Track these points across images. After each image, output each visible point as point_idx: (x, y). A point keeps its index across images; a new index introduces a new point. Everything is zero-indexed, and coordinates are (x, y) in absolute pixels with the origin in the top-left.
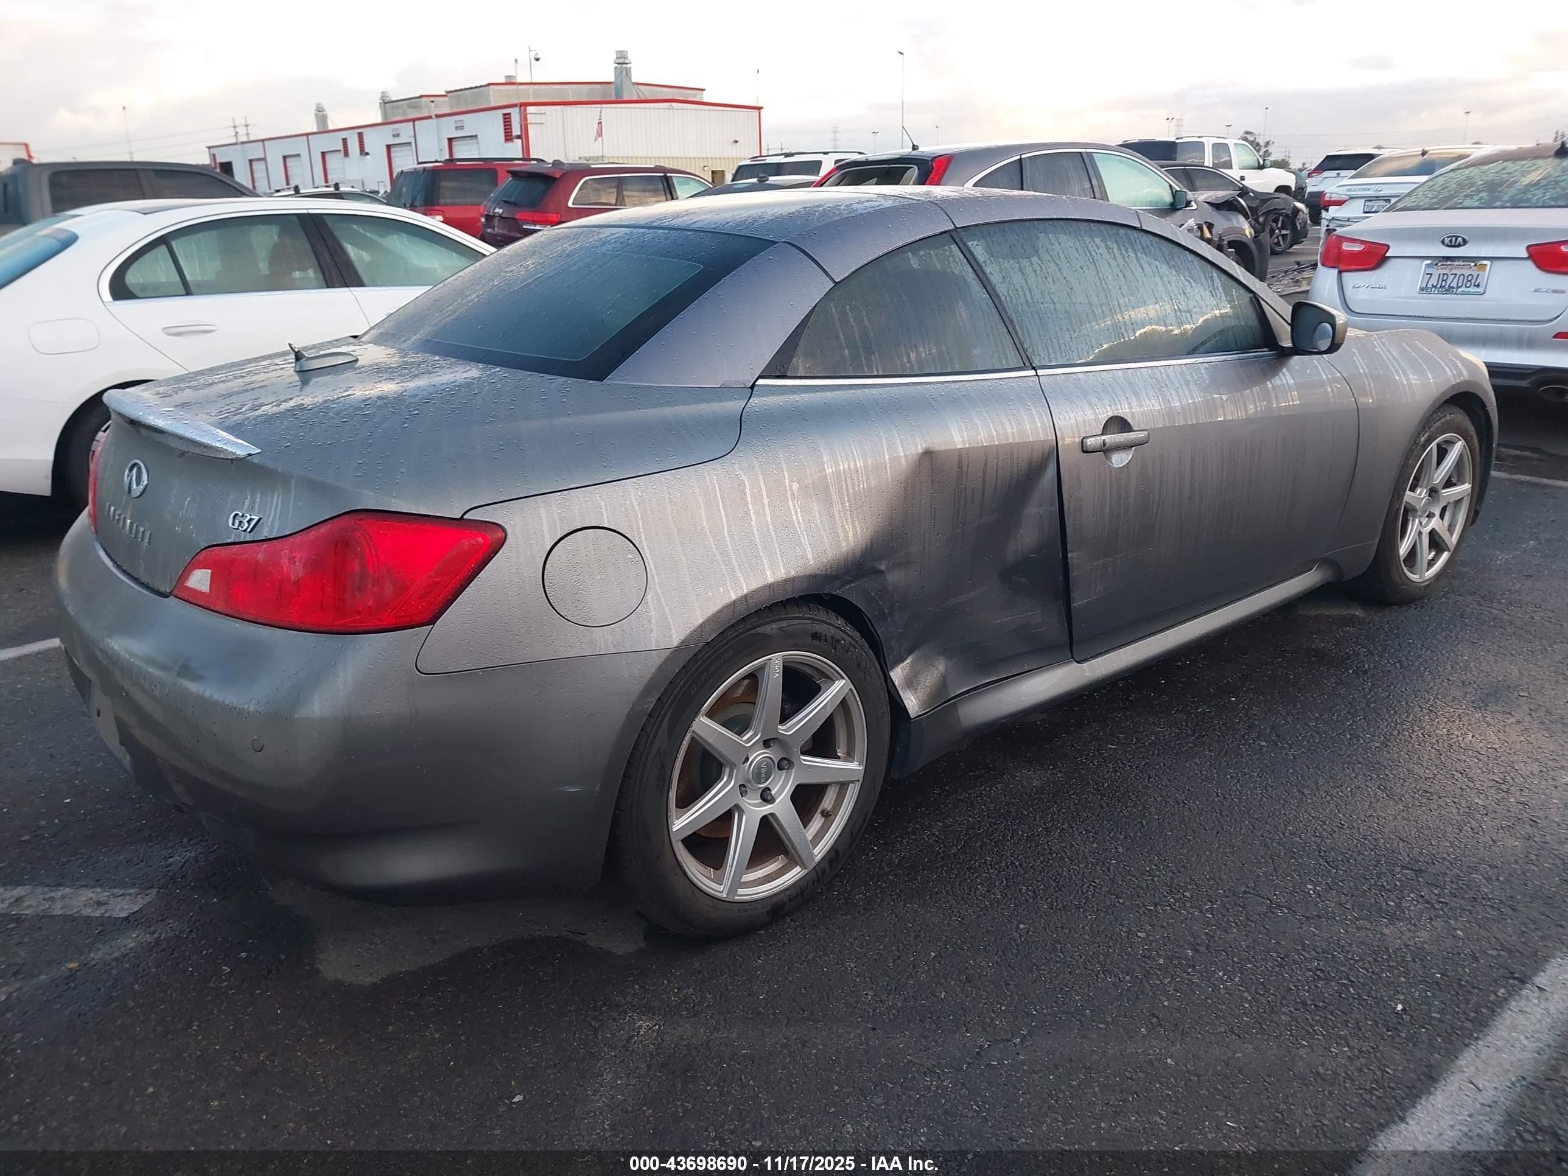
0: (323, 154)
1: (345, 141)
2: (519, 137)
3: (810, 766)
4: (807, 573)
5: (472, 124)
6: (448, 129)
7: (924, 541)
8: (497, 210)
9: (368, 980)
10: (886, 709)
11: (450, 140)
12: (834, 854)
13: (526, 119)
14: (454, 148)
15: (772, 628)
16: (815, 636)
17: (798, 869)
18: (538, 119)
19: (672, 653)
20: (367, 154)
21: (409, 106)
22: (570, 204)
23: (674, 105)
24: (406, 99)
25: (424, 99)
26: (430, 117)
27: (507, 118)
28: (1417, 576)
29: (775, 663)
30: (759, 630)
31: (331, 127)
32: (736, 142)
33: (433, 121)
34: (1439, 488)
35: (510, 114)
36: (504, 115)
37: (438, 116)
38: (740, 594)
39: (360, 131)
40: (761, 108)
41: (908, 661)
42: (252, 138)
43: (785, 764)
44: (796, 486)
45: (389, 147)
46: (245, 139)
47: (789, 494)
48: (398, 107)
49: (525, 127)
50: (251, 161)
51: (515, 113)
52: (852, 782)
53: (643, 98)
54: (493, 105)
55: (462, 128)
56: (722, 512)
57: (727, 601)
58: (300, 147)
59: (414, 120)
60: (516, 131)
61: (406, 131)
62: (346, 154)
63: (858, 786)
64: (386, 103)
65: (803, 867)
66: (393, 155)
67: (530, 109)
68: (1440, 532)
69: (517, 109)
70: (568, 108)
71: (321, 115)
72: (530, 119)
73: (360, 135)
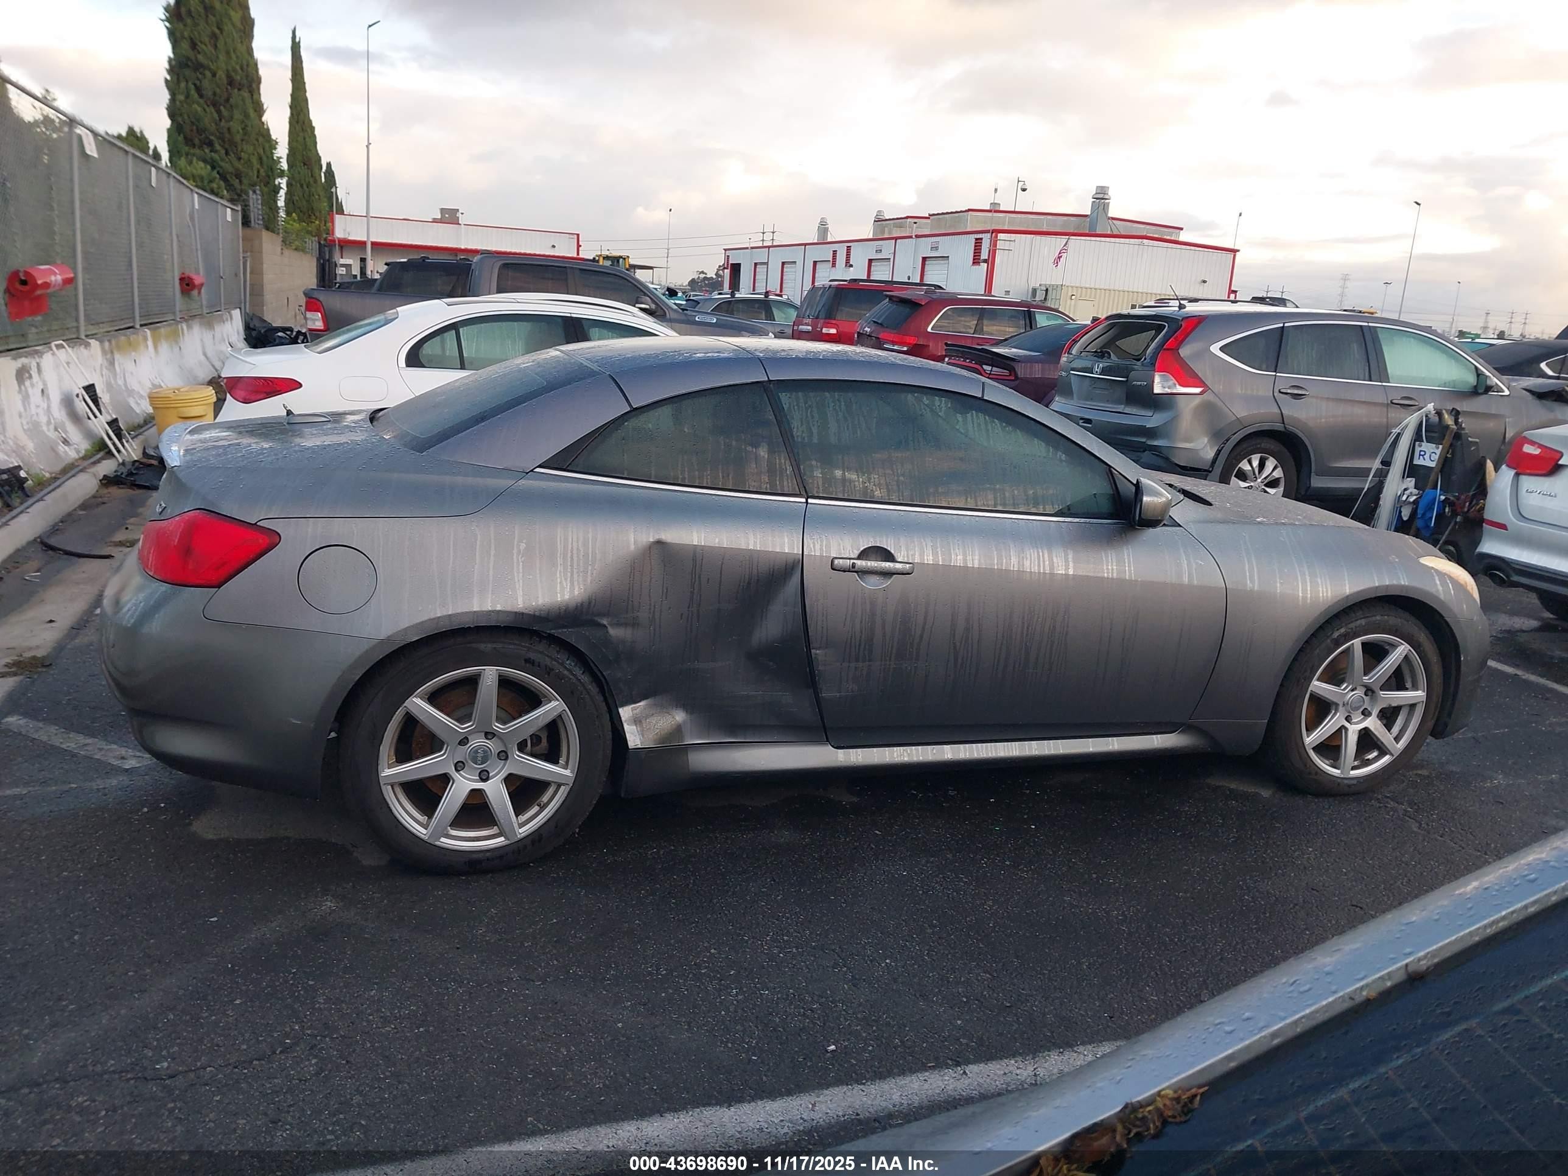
0: (815, 263)
1: (835, 252)
2: (985, 261)
3: (522, 762)
4: (516, 610)
5: (946, 245)
6: (925, 248)
7: (654, 612)
8: (866, 329)
9: (210, 836)
10: (609, 735)
11: (924, 259)
12: (536, 837)
13: (995, 245)
14: (926, 267)
15: (486, 647)
16: (527, 661)
17: (502, 839)
18: (1007, 245)
19: (379, 643)
20: (851, 266)
21: (896, 226)
22: (929, 329)
23: (1145, 241)
24: (893, 219)
25: (909, 220)
26: (911, 237)
27: (978, 243)
28: (1338, 771)
29: (490, 675)
30: (474, 645)
31: (829, 240)
32: (1204, 282)
33: (913, 241)
34: (1376, 688)
35: (981, 239)
36: (976, 239)
37: (917, 236)
38: (445, 613)
39: (849, 244)
40: (1238, 251)
41: (642, 703)
42: (775, 244)
43: (504, 756)
44: (523, 546)
45: (870, 261)
46: (770, 244)
47: (515, 551)
48: (886, 226)
49: (993, 253)
50: (756, 264)
51: (986, 239)
52: (564, 784)
53: (1115, 232)
54: (968, 230)
55: (936, 248)
56: (451, 552)
57: (432, 616)
58: (797, 255)
59: (896, 239)
60: (984, 255)
61: (887, 248)
62: (834, 265)
63: (568, 788)
64: (879, 220)
65: (507, 838)
66: (872, 269)
67: (1001, 236)
68: (1376, 733)
69: (989, 235)
70: (1038, 237)
71: (823, 229)
72: (1000, 245)
73: (849, 248)
